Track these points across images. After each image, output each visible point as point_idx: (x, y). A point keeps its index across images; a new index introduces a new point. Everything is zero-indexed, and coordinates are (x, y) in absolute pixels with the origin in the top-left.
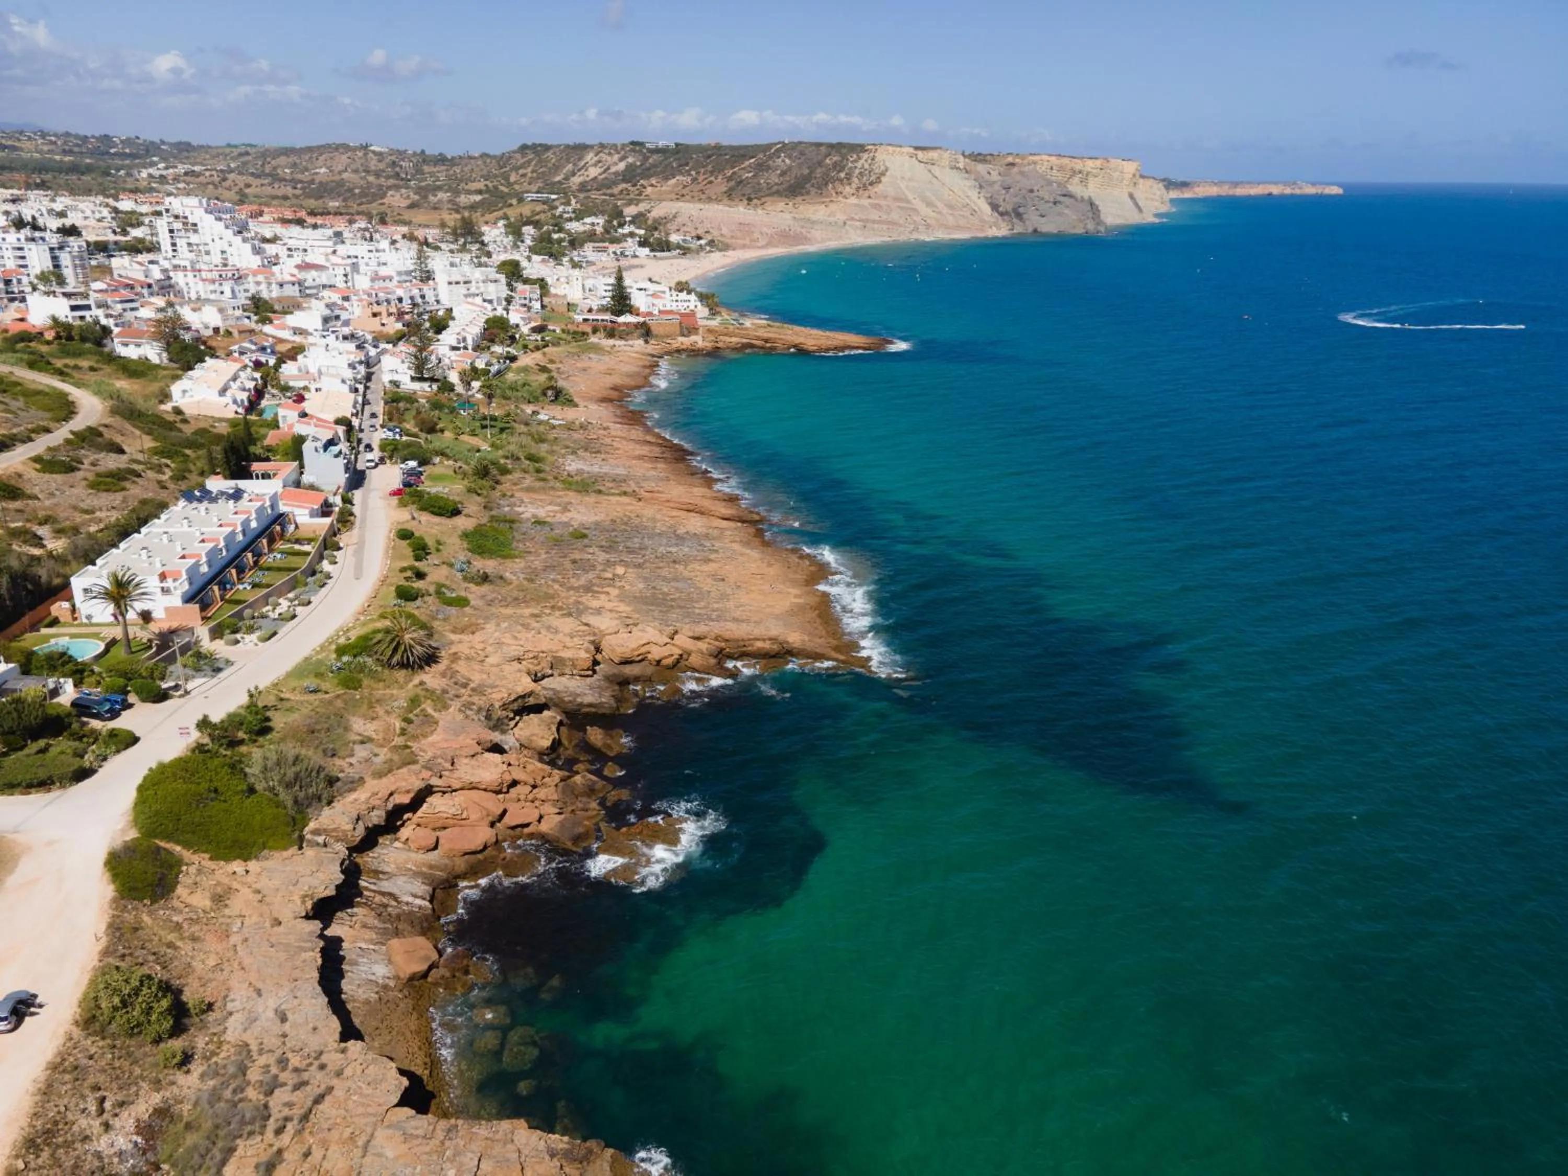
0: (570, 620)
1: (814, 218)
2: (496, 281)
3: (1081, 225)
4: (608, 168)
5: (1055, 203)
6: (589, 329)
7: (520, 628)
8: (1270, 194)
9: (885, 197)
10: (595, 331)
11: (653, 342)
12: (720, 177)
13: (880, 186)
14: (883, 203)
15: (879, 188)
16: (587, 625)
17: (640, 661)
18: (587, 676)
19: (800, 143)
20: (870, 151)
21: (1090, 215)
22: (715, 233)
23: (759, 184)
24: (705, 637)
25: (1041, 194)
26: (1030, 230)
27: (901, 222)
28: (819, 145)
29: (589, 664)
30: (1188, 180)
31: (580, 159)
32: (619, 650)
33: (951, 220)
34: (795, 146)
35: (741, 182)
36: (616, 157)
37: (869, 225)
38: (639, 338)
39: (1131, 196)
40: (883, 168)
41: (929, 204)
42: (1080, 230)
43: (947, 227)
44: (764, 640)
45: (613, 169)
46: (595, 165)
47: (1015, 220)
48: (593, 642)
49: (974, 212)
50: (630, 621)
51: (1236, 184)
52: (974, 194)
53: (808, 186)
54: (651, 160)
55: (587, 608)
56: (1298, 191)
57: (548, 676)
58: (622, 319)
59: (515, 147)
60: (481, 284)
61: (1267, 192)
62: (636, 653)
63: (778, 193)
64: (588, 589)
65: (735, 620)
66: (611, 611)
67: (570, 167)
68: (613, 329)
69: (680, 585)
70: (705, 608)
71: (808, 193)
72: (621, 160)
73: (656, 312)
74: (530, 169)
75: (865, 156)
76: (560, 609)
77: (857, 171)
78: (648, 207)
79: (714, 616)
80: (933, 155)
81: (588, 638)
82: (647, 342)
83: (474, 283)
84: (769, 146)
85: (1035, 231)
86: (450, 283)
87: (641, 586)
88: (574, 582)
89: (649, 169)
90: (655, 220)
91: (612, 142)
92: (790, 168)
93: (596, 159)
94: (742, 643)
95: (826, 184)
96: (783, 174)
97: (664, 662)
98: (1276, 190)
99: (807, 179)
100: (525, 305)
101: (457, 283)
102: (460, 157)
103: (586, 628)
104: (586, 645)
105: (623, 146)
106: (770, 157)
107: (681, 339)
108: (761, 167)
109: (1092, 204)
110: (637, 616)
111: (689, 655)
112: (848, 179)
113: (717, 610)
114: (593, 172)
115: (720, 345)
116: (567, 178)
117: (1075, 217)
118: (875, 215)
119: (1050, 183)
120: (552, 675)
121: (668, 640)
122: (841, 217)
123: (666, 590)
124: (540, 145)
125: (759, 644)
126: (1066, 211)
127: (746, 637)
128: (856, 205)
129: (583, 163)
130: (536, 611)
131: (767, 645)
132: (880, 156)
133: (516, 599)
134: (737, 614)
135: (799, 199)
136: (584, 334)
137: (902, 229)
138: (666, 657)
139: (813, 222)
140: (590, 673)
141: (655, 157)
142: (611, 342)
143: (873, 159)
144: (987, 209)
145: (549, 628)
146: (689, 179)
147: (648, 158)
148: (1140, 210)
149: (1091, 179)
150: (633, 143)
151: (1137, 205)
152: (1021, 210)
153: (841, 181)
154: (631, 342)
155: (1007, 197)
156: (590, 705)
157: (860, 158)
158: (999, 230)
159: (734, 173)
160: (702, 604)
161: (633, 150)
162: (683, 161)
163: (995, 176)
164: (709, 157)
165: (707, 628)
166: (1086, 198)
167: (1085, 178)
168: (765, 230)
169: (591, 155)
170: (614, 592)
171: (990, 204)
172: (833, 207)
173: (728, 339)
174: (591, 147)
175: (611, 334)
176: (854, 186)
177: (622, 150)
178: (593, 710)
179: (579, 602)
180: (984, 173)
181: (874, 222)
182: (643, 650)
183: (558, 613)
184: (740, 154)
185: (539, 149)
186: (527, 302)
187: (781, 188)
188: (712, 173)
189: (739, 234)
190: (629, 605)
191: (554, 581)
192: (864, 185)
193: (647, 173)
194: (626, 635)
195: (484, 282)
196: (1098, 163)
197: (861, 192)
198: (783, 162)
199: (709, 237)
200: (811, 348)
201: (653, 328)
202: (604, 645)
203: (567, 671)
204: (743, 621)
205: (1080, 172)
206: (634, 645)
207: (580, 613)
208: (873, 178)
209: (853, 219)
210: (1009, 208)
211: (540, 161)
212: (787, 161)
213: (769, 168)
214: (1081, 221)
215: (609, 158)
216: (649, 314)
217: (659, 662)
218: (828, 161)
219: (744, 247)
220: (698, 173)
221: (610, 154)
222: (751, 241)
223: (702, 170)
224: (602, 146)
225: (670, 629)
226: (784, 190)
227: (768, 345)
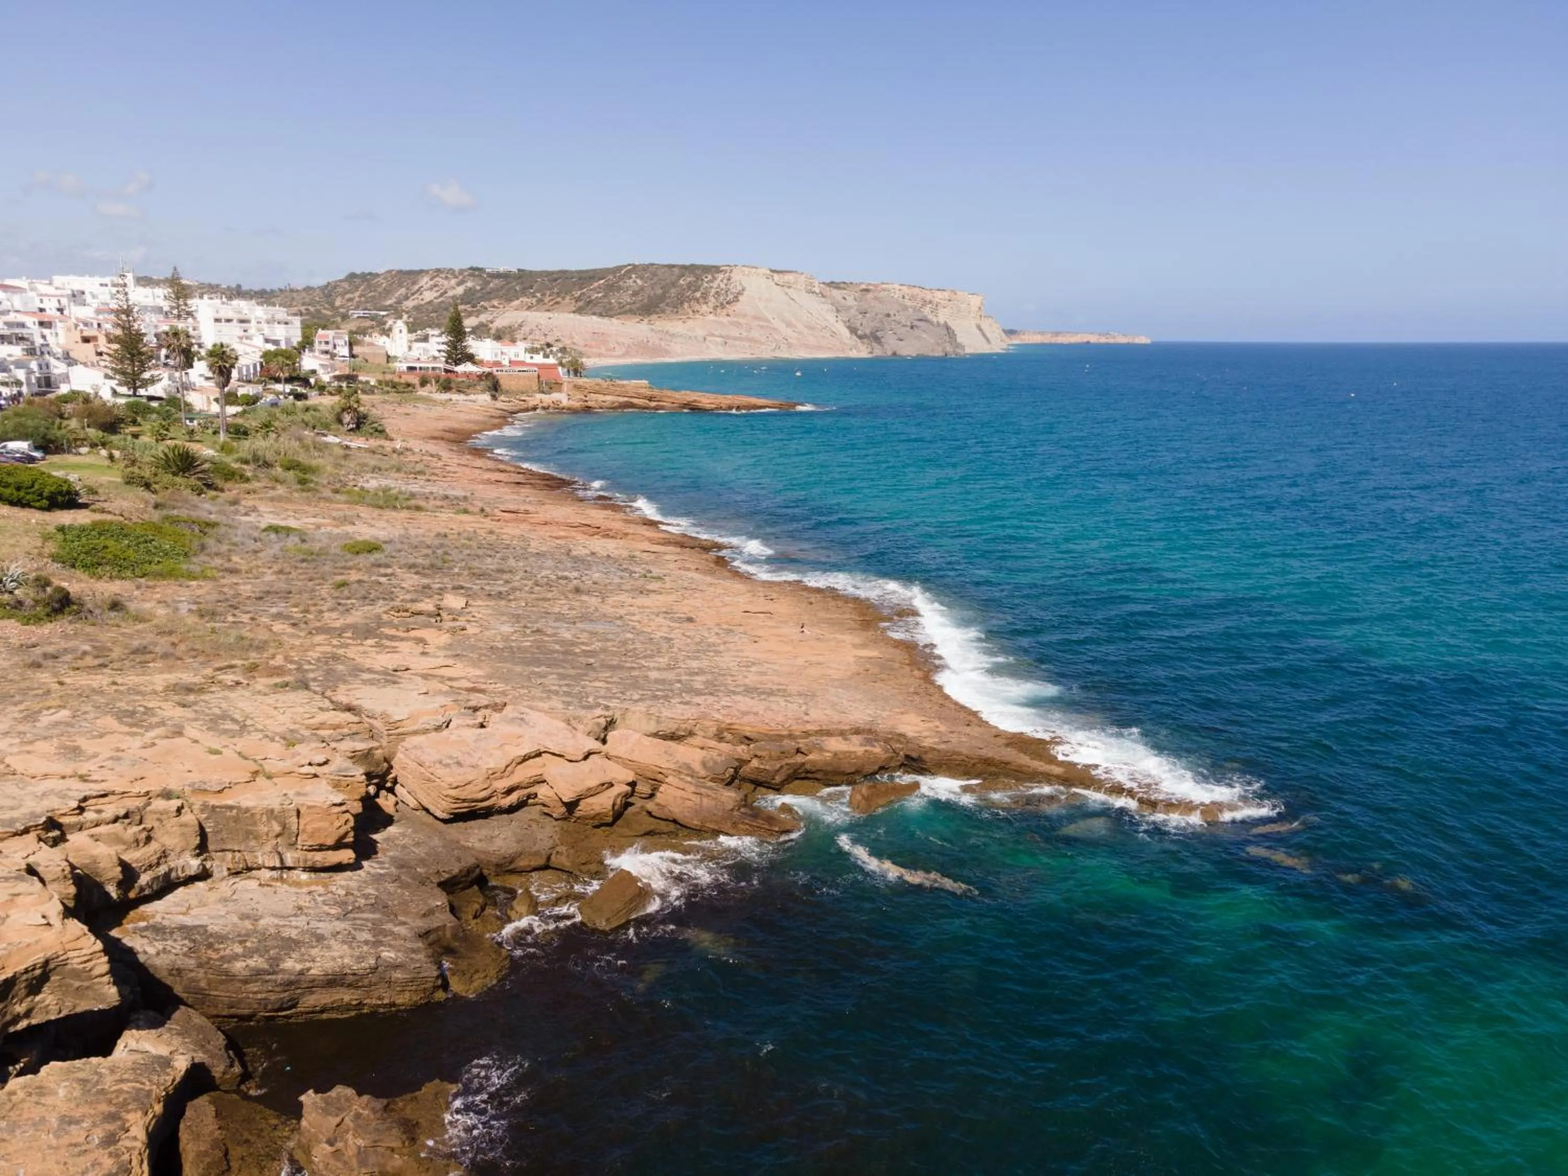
0: (301, 696)
1: (672, 331)
2: (286, 323)
3: (940, 349)
4: (446, 292)
5: (912, 327)
6: (415, 380)
7: (109, 722)
8: (1088, 343)
9: (745, 316)
10: (424, 383)
11: (502, 398)
12: (568, 298)
13: (738, 304)
14: (742, 321)
15: (737, 307)
16: (349, 709)
17: (512, 809)
18: (339, 868)
19: (653, 264)
20: (726, 272)
21: (947, 338)
22: (567, 342)
23: (610, 303)
24: (691, 734)
25: (898, 318)
26: (889, 353)
27: (763, 339)
28: (671, 267)
29: (342, 825)
30: (1014, 328)
31: (414, 283)
32: (449, 777)
33: (812, 341)
34: (646, 268)
35: (589, 302)
36: (453, 282)
37: (730, 342)
38: (483, 391)
39: (979, 327)
40: (739, 288)
41: (789, 325)
42: (938, 353)
43: (807, 346)
44: (842, 734)
45: (450, 293)
46: (431, 289)
47: (874, 344)
48: (363, 757)
49: (833, 334)
50: (477, 699)
51: (1057, 334)
52: (831, 318)
53: (662, 305)
54: (491, 285)
55: (357, 670)
56: (1111, 341)
57: (190, 880)
58: (460, 369)
59: (342, 276)
60: (265, 326)
61: (1085, 340)
62: (502, 784)
63: (632, 312)
64: (365, 632)
65: (750, 691)
66: (425, 677)
67: (403, 291)
68: (448, 381)
69: (600, 628)
70: (669, 668)
71: (663, 311)
72: (459, 284)
73: (506, 362)
74: (357, 294)
75: (721, 276)
76: (278, 671)
77: (713, 291)
78: (490, 318)
79: (698, 682)
80: (790, 278)
81: (348, 745)
82: (494, 398)
83: (253, 323)
84: (619, 269)
85: (894, 354)
86: (217, 320)
87: (507, 629)
88: (334, 619)
89: (489, 293)
90: (498, 330)
91: (448, 266)
92: (642, 289)
93: (432, 283)
94: (789, 744)
95: (682, 303)
96: (635, 294)
97: (586, 807)
98: (1093, 339)
99: (662, 298)
100: (327, 352)
101: (228, 321)
102: (281, 290)
103: (349, 717)
104: (339, 762)
105: (461, 272)
106: (621, 278)
107: (539, 396)
108: (611, 288)
109: (948, 328)
110: (500, 687)
111: (656, 783)
112: (705, 298)
113: (700, 672)
114: (428, 296)
115: (590, 404)
116: (399, 302)
117: (932, 341)
118: (735, 332)
119: (906, 308)
120: (204, 875)
121: (596, 745)
122: (700, 333)
123: (568, 636)
124: (370, 274)
125: (835, 745)
126: (924, 335)
127: (797, 728)
128: (715, 321)
129: (416, 287)
130: (187, 678)
131: (855, 747)
132: (736, 276)
133: (142, 650)
134: (752, 679)
135: (654, 317)
136: (408, 385)
137: (763, 347)
138: (591, 793)
139: (673, 335)
140: (347, 855)
141: (496, 281)
142: (445, 396)
143: (729, 279)
144: (846, 333)
145: (214, 723)
146: (534, 301)
147: (489, 283)
148: (988, 340)
149: (940, 310)
150: (471, 268)
151: (984, 335)
152: (878, 334)
153: (697, 300)
154: (472, 397)
155: (864, 322)
156: (333, 981)
157: (714, 279)
158: (861, 351)
159: (583, 294)
160: (663, 661)
161: (473, 275)
162: (526, 285)
163: (850, 301)
164: (556, 280)
165: (690, 712)
166: (942, 322)
167: (936, 307)
168: (621, 340)
169: (426, 279)
170: (436, 638)
171: (849, 328)
172: (690, 323)
173: (601, 398)
174: (427, 272)
175: (446, 387)
176: (711, 305)
177: (461, 276)
178: (347, 996)
179: (335, 658)
180: (840, 298)
181: (735, 339)
182: (522, 774)
183: (262, 683)
184: (586, 278)
185: (367, 278)
186: (330, 347)
187: (634, 307)
188: (558, 294)
189: (593, 343)
190: (476, 663)
191: (278, 616)
192: (722, 304)
193: (488, 295)
194: (472, 734)
195: (268, 322)
196: (946, 295)
197: (719, 310)
198: (633, 282)
199: (561, 345)
200: (708, 406)
201: (501, 382)
202: (403, 765)
203: (265, 857)
204: (771, 693)
205: (930, 302)
206: (496, 761)
207: (332, 680)
208: (731, 297)
209: (713, 335)
210: (868, 332)
211: (369, 286)
212: (639, 282)
213: (619, 288)
214: (938, 344)
215: (446, 282)
216: (498, 364)
217: (571, 806)
218: (681, 282)
219: (600, 355)
220: (543, 295)
221: (447, 278)
222: (607, 350)
223: (548, 293)
224: (438, 271)
225: (595, 717)
226: (638, 309)
227: (653, 404)
